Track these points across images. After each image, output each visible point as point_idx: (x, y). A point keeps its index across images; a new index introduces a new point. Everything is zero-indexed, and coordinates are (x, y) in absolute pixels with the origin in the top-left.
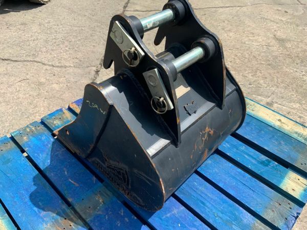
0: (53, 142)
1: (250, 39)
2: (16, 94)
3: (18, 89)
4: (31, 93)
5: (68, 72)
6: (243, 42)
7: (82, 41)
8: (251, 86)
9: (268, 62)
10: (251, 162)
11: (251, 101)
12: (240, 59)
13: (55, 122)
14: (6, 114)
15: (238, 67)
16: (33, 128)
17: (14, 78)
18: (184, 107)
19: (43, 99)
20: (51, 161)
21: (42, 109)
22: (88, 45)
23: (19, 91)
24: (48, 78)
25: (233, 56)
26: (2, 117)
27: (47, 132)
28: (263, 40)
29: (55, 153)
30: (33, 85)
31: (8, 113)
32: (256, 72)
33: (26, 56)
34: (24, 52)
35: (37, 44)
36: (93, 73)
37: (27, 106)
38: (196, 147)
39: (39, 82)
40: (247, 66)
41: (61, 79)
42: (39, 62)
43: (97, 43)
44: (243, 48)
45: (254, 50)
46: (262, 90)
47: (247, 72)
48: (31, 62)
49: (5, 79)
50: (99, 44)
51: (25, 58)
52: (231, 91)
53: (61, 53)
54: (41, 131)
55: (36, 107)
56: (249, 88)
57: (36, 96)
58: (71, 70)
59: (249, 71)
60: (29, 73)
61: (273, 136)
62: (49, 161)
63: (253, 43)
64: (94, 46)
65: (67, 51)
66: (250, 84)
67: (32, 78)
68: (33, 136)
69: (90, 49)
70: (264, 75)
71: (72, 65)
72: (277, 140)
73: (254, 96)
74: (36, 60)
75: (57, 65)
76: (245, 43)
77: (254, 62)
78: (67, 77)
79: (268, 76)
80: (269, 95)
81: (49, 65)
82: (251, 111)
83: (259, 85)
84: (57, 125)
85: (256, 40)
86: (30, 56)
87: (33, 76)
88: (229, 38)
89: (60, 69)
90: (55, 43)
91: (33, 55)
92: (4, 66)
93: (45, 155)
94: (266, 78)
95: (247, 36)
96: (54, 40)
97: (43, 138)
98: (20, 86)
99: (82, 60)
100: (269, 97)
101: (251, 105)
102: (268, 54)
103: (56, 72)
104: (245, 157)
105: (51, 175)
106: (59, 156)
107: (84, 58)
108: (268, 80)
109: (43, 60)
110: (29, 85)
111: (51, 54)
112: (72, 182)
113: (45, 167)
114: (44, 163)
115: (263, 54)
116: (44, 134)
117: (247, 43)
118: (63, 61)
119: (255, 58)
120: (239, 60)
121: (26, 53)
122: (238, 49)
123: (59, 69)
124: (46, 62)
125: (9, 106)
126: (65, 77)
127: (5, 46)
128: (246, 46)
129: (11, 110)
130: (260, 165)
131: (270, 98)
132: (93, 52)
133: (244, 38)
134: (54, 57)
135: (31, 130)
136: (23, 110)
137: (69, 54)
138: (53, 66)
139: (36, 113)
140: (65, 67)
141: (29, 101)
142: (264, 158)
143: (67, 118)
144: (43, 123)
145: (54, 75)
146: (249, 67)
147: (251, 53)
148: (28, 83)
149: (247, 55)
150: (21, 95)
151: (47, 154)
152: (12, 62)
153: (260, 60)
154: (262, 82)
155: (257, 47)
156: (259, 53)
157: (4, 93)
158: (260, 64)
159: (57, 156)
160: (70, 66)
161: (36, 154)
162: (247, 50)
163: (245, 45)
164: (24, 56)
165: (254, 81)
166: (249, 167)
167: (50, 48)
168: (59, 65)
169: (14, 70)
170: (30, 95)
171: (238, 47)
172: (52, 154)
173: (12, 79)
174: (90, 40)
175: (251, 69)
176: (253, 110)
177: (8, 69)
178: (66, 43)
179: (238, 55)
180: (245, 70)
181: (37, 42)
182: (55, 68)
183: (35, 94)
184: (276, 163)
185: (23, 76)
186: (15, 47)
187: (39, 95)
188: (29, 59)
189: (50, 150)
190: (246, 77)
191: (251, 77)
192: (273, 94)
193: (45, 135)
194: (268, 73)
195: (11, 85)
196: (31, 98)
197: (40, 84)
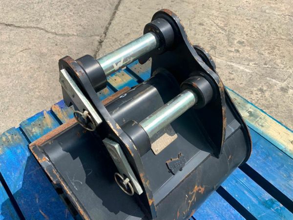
0: (29, 157)
1: (271, 7)
2: (18, 65)
3: (19, 59)
4: (32, 65)
5: (71, 41)
6: (264, 10)
7: (88, 4)
8: (266, 66)
9: (289, 37)
10: (251, 202)
11: (261, 113)
12: (257, 32)
13: (33, 130)
14: (6, 88)
15: (254, 42)
16: (10, 137)
17: (16, 48)
18: (167, 164)
19: (44, 72)
20: (23, 183)
21: (42, 84)
22: (93, 9)
23: (21, 62)
24: (49, 48)
25: (250, 28)
26: (3, 91)
27: (24, 143)
28: (286, 9)
29: (28, 172)
30: (34, 56)
31: (8, 87)
32: (274, 48)
33: (29, 22)
34: (28, 16)
35: (41, 8)
36: (97, 43)
37: (27, 80)
38: (178, 214)
39: (40, 52)
40: (264, 41)
41: (64, 50)
42: (42, 29)
43: (103, 6)
44: (262, 18)
45: (274, 21)
46: (277, 72)
47: (263, 49)
48: (34, 29)
49: (7, 48)
50: (105, 9)
51: (28, 24)
52: (233, 131)
53: (65, 18)
54: (18, 141)
55: (36, 81)
56: (264, 69)
57: (37, 69)
58: (74, 40)
59: (267, 48)
60: (32, 42)
61: (283, 165)
62: (21, 183)
63: (275, 12)
64: (99, 11)
65: (71, 16)
66: (265, 64)
67: (34, 47)
68: (8, 148)
69: (94, 15)
70: (283, 53)
71: (75, 34)
72: (286, 170)
73: (268, 78)
74: (39, 26)
75: (60, 33)
76: (265, 12)
77: (273, 37)
78: (69, 47)
79: (286, 53)
80: (285, 78)
81: (52, 33)
82: (260, 127)
83: (275, 66)
84: (35, 133)
85: (278, 8)
86: (33, 21)
87: (35, 46)
88: (248, 5)
89: (63, 38)
90: (60, 6)
91: (37, 20)
92: (7, 33)
93: (17, 175)
94: (284, 57)
95: (269, 3)
96: (59, 3)
97: (19, 151)
98: (22, 57)
99: (86, 27)
100: (285, 81)
101: (261, 118)
102: (290, 27)
103: (58, 41)
104: (244, 193)
105: (21, 202)
106: (33, 177)
107: (88, 26)
108: (286, 59)
109: (46, 26)
110: (31, 56)
111: (54, 20)
112: (42, 213)
113: (16, 191)
114: (15, 186)
115: (284, 26)
116: (20, 145)
117: (267, 11)
118: (66, 29)
119: (275, 31)
120: (255, 33)
121: (30, 17)
122: (256, 19)
123: (61, 38)
124: (49, 29)
125: (10, 80)
126: (67, 47)
127: (9, 9)
128: (266, 16)
129: (11, 84)
130: (261, 207)
131: (285, 83)
132: (98, 18)
133: (265, 5)
134: (58, 23)
135: (7, 139)
136: (23, 84)
137: (74, 20)
138: (56, 34)
139: (36, 88)
140: (68, 35)
141: (30, 74)
142: (267, 196)
143: (47, 125)
144: (20, 129)
145: (56, 45)
146: (267, 43)
147: (271, 24)
148: (30, 53)
149: (266, 27)
150: (22, 67)
151: (21, 174)
152: (15, 28)
153: (280, 34)
154: (279, 61)
155: (279, 17)
156: (279, 24)
157: (6, 64)
158: (279, 39)
159: (31, 175)
160: (73, 35)
161: (8, 173)
162: (267, 20)
163: (265, 14)
164: (28, 21)
165: (270, 60)
166: (248, 208)
167: (54, 12)
168: (62, 33)
169: (17, 37)
170: (31, 68)
171: (257, 16)
172: (26, 173)
173: (15, 48)
174: (96, 4)
175: (268, 44)
176: (262, 126)
177: (11, 37)
178: (71, 7)
179: (256, 27)
180: (262, 46)
181: (42, 4)
182: (57, 36)
183: (36, 67)
184: (281, 205)
185: (25, 45)
186: (18, 10)
187: (40, 68)
188: (32, 25)
189: (24, 168)
190: (262, 54)
191: (267, 55)
192: (289, 77)
193: (22, 148)
194: (287, 50)
195: (13, 55)
196: (32, 71)
197: (42, 55)
